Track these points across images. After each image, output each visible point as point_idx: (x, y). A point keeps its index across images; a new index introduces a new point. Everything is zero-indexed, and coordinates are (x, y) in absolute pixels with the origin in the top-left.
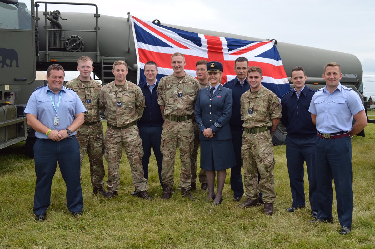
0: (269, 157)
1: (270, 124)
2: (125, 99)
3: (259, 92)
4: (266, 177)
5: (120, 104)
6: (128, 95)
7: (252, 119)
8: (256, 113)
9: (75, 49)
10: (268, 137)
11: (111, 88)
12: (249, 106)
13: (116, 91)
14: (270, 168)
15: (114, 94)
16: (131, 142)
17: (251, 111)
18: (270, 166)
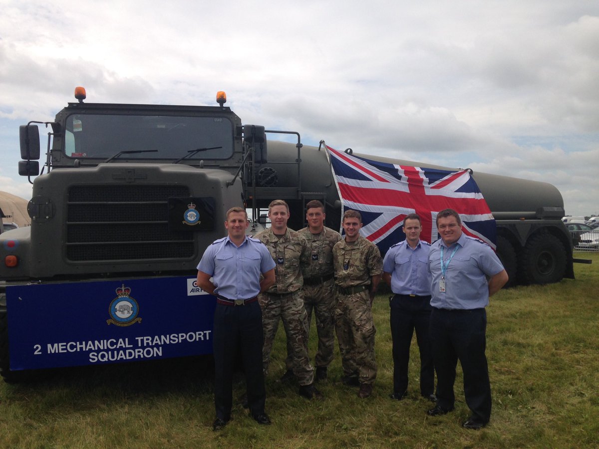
0: (367, 324)
1: (368, 282)
2: (289, 254)
3: (356, 243)
4: (365, 350)
5: (282, 260)
6: (293, 248)
7: (348, 276)
8: (352, 269)
9: (268, 183)
10: (365, 299)
11: (268, 238)
12: (344, 260)
13: (275, 243)
14: (369, 339)
15: (273, 247)
16: (294, 314)
17: (347, 266)
18: (369, 336)
